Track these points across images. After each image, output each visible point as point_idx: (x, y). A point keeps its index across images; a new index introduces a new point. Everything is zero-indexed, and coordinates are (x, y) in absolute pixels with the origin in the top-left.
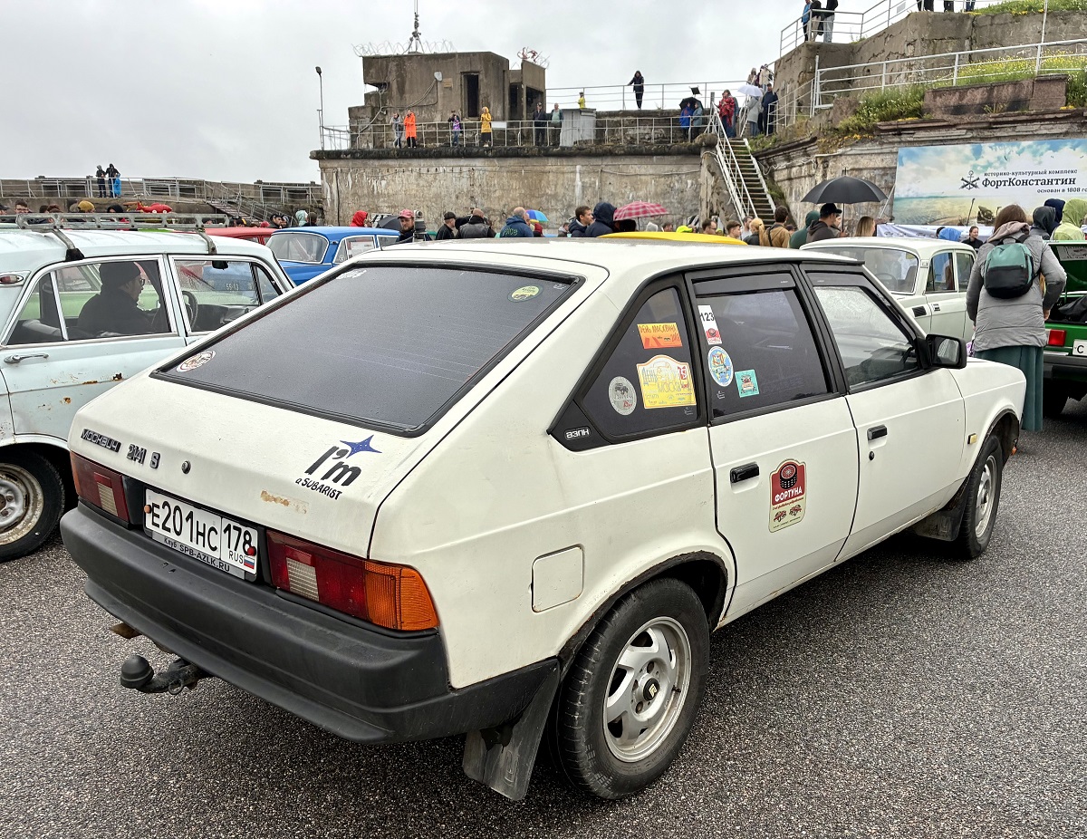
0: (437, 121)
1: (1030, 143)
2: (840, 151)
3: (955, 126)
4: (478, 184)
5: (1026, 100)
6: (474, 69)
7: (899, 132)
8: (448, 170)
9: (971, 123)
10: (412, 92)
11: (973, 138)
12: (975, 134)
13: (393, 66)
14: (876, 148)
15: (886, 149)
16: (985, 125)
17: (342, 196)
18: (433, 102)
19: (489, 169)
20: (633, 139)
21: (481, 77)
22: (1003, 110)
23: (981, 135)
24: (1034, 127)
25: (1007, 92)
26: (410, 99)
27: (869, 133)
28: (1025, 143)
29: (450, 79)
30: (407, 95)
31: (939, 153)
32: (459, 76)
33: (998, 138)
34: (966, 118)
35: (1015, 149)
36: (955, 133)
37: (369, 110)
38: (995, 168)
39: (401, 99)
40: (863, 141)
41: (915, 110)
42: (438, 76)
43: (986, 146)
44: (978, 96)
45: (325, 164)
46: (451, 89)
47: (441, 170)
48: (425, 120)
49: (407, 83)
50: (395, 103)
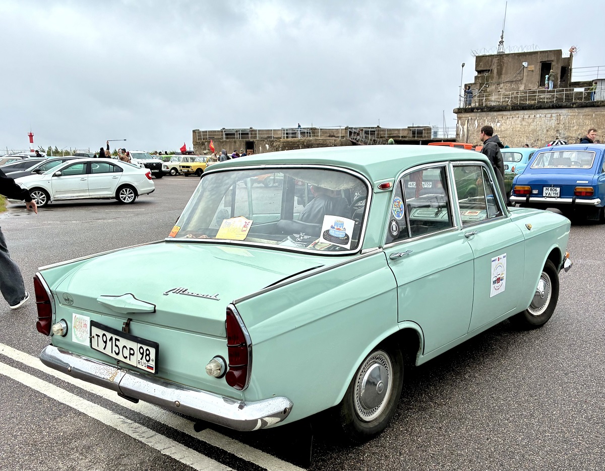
0: (522, 88)
4: (562, 123)
6: (549, 59)
8: (543, 116)
10: (506, 73)
13: (495, 60)
17: (470, 132)
18: (520, 78)
19: (571, 114)
21: (553, 63)
26: (504, 78)
29: (533, 66)
32: (539, 64)
37: (478, 85)
39: (499, 78)
42: (525, 64)
45: (461, 115)
46: (533, 71)
47: (538, 116)
48: (513, 89)
49: (504, 69)
50: (494, 80)
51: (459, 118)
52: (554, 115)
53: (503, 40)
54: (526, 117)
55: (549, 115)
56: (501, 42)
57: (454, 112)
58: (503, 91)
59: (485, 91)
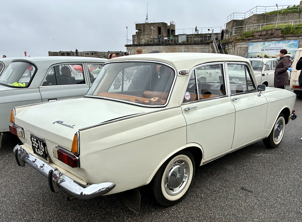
0: (152, 37)
1: (274, 42)
2: (237, 44)
3: (260, 39)
5: (274, 33)
6: (160, 26)
7: (249, 40)
9: (263, 38)
10: (146, 31)
11: (263, 41)
12: (264, 40)
13: (142, 26)
14: (245, 43)
15: (247, 43)
16: (265, 38)
18: (151, 33)
19: (164, 48)
20: (195, 41)
21: (161, 28)
22: (269, 35)
23: (265, 40)
24: (275, 39)
25: (270, 32)
26: (146, 33)
27: (243, 40)
28: (273, 42)
29: (155, 28)
30: (145, 32)
31: (257, 44)
32: (157, 28)
33: (268, 41)
34: (262, 37)
35: (271, 43)
36: (260, 40)
37: (137, 35)
38: (268, 47)
39: (144, 33)
40: (242, 42)
41: (252, 35)
42: (152, 28)
43: (266, 43)
44: (264, 33)
45: (128, 47)
46: (155, 30)
47: (153, 48)
48: (149, 37)
49: (145, 29)
50: (143, 34)
51: (127, 49)
52: (158, 48)
53: (148, 17)
54: (149, 48)
55: (156, 48)
56: (147, 19)
57: (125, 46)
58: (146, 38)
59: (140, 38)
